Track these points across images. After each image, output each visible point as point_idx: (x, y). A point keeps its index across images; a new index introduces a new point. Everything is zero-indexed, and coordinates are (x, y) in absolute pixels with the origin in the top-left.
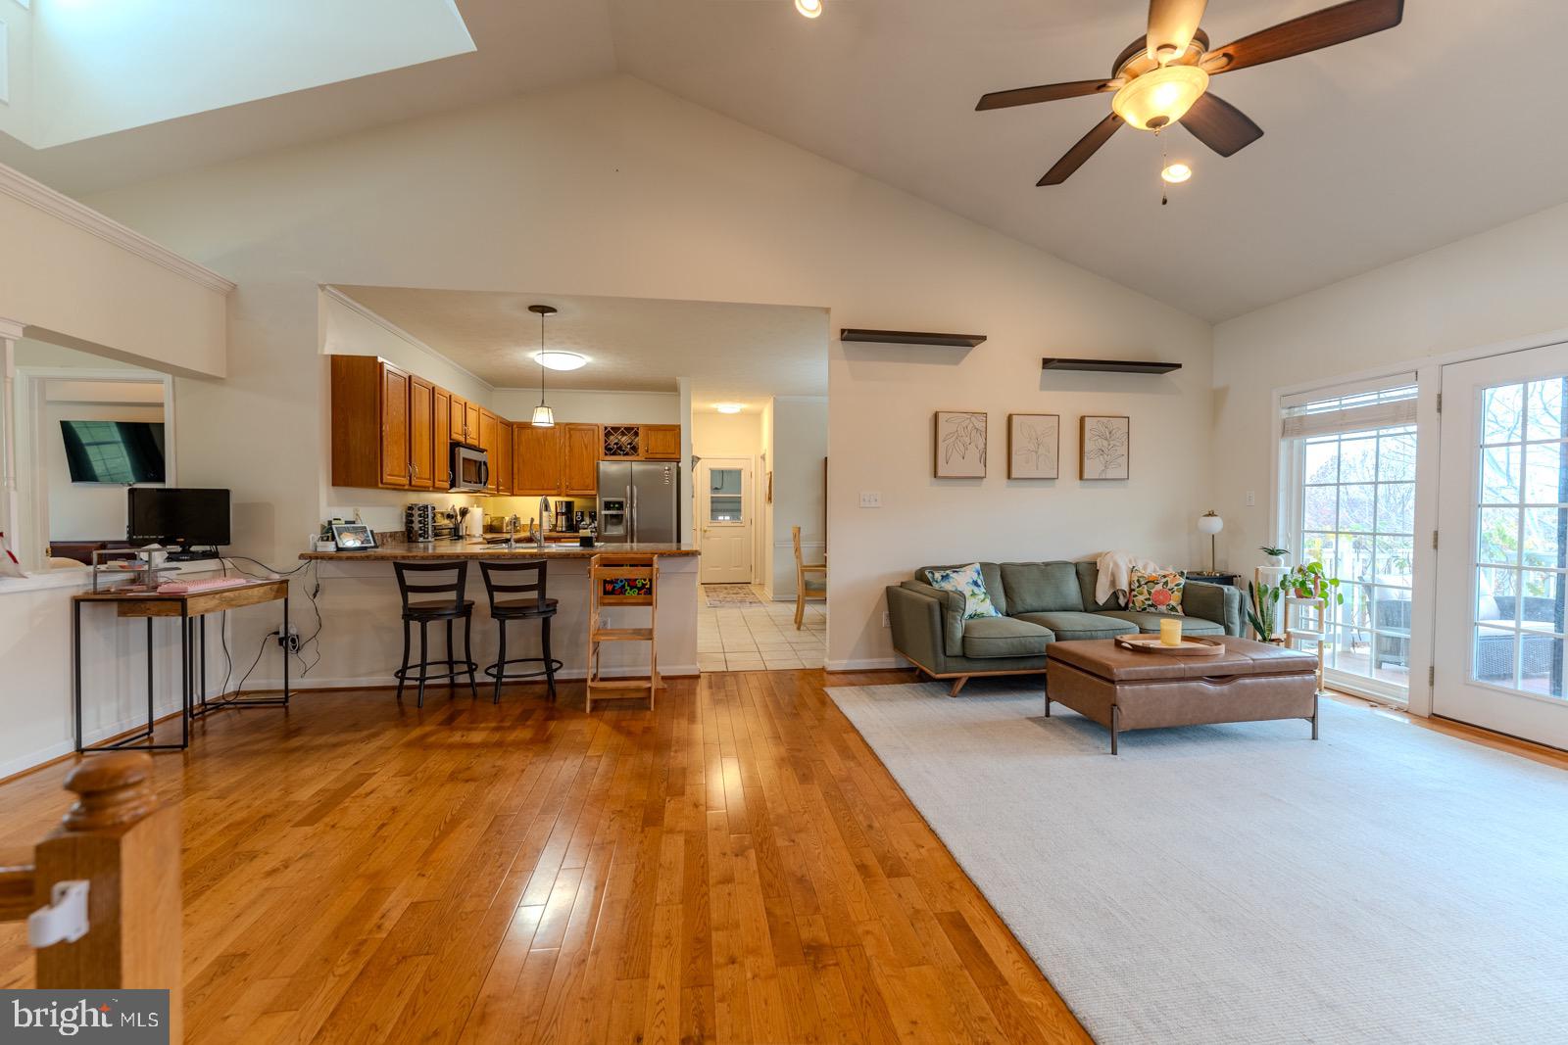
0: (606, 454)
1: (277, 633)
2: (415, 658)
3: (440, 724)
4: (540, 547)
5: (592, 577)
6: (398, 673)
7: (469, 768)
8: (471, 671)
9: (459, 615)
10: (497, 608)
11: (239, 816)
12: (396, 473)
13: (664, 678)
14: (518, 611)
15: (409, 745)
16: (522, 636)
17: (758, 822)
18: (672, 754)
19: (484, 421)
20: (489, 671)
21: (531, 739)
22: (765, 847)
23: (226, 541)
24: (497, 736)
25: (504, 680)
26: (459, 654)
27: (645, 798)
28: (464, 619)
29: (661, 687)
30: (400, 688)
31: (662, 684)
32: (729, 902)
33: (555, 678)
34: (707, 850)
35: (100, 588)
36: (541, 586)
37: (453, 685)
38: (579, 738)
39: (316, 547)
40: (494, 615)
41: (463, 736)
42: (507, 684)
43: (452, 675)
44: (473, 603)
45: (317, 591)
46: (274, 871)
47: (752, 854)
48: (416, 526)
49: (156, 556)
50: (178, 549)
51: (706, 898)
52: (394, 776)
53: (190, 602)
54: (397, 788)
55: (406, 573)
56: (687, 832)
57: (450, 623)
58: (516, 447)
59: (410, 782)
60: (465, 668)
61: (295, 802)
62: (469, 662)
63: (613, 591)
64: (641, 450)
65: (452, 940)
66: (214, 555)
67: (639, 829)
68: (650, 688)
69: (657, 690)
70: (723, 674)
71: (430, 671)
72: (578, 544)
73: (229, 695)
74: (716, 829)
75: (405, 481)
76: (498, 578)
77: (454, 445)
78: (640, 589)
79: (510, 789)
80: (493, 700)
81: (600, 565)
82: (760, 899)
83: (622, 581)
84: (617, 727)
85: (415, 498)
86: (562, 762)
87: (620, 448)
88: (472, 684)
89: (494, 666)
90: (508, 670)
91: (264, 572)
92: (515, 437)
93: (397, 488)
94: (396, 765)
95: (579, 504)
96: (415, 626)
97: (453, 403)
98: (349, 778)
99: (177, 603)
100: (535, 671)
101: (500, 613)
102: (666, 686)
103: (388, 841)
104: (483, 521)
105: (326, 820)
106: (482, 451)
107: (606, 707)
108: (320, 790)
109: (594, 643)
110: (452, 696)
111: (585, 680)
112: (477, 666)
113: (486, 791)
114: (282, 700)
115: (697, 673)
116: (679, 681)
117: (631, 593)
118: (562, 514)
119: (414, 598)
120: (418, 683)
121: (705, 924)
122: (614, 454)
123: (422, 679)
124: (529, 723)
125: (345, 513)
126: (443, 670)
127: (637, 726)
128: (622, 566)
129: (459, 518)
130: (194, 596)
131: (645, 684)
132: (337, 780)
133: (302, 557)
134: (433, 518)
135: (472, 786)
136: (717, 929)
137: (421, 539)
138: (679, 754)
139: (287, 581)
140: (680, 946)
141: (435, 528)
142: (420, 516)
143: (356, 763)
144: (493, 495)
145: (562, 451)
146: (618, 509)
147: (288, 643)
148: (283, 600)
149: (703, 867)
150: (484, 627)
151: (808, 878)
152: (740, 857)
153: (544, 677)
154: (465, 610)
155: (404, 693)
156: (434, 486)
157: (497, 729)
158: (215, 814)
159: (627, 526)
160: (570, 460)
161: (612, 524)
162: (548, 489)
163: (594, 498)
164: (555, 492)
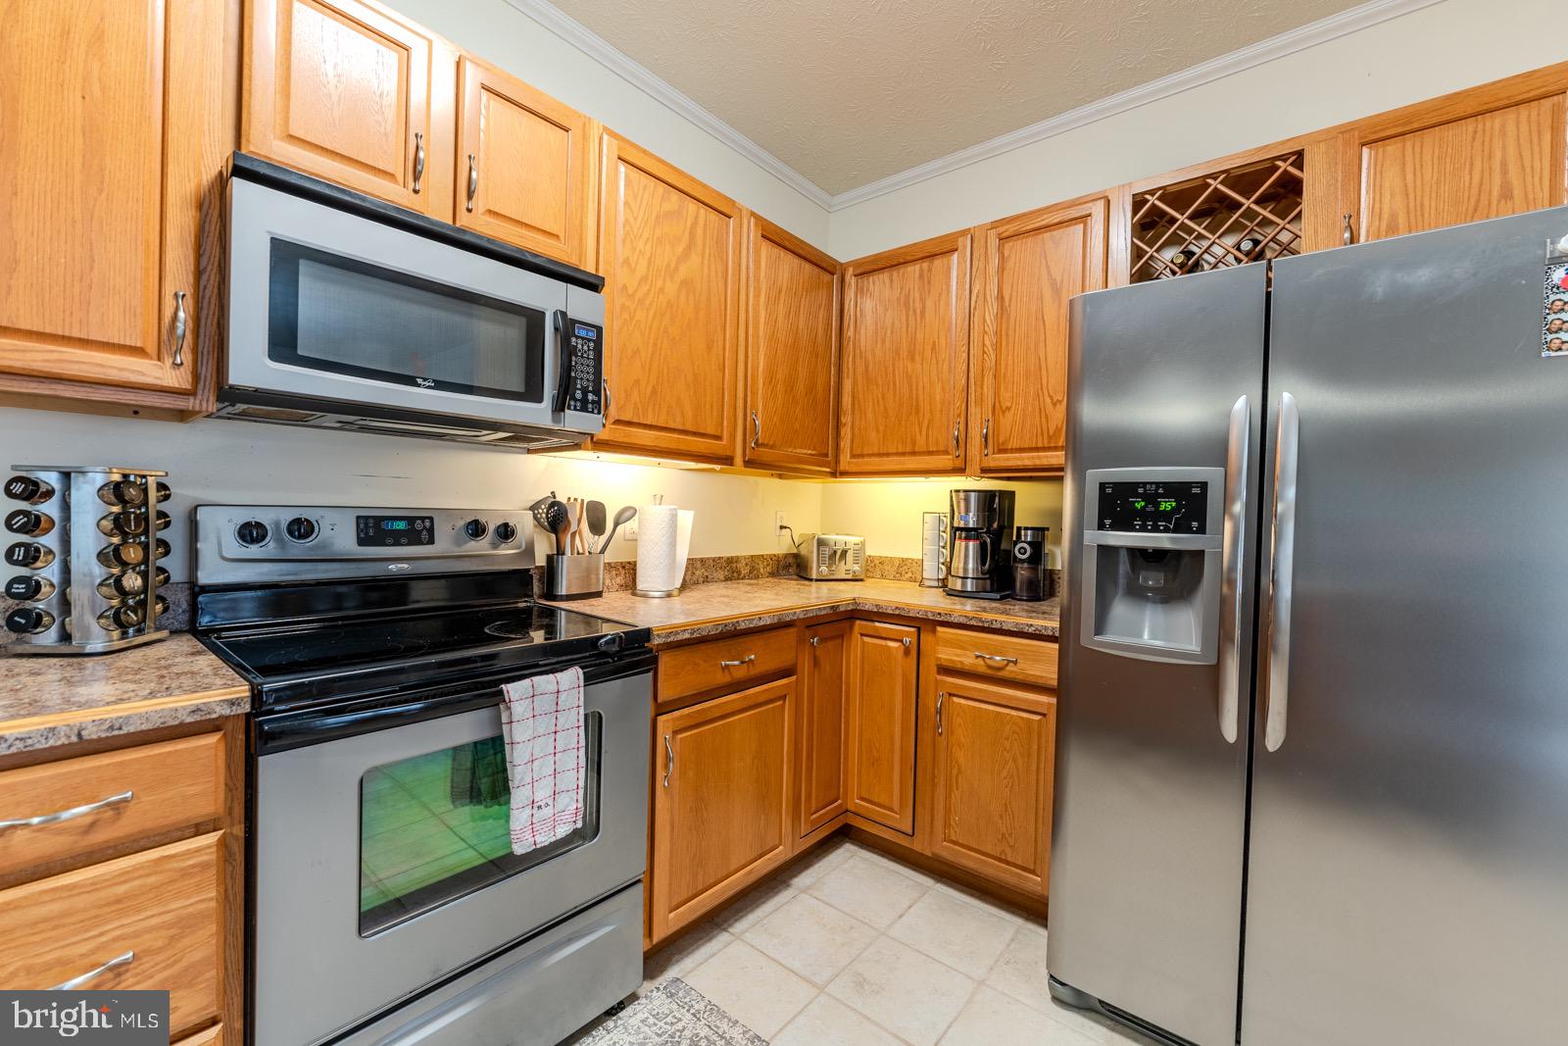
58: (848, 334)
118: (971, 536)
159: (1224, 603)
160: (997, 347)
161: (1137, 593)
162: (930, 453)
163: (1061, 479)
164: (945, 461)
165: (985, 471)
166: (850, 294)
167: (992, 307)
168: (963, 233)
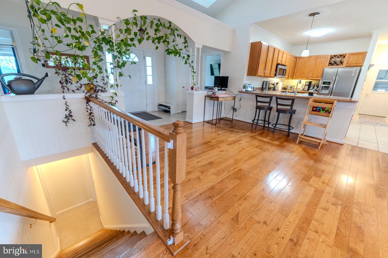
0: (329, 65)
1: (233, 107)
2: (256, 118)
3: (258, 134)
4: (295, 94)
5: (309, 105)
6: (253, 120)
7: (261, 146)
8: (269, 124)
9: (268, 109)
10: (278, 109)
11: (220, 139)
12: (261, 72)
13: (327, 141)
14: (284, 111)
15: (250, 136)
16: (284, 118)
17: (347, 199)
18: (321, 164)
19: (288, 57)
20: (273, 125)
21: (278, 145)
22: (346, 209)
23: (227, 87)
24: (270, 141)
25: (276, 128)
26: (267, 119)
27: (306, 173)
28: (269, 111)
29: (325, 143)
30: (253, 124)
31: (326, 143)
32: (323, 216)
33: (290, 131)
34: (321, 197)
35: (208, 94)
36: (292, 105)
37: (264, 126)
38: (292, 149)
39: (242, 89)
40: (277, 111)
41: (262, 138)
42: (277, 129)
43: (264, 124)
44: (273, 107)
45: (241, 99)
46: (221, 151)
47: (340, 208)
48: (264, 86)
49: (216, 89)
50: (220, 88)
51: (315, 210)
52: (246, 142)
53: (219, 98)
54: (245, 145)
55: (258, 97)
56: (316, 188)
57: (266, 111)
58: (297, 64)
59: (248, 144)
60: (267, 123)
61: (228, 140)
62: (268, 122)
63: (315, 110)
64: (345, 64)
65: (245, 180)
66: (225, 90)
67: (300, 180)
68: (320, 143)
69: (323, 144)
70: (354, 147)
71: (259, 122)
72: (308, 94)
73: (224, 117)
74: (328, 193)
75: (263, 74)
76: (280, 101)
77: (278, 64)
78: (326, 111)
79: (269, 155)
80: (272, 132)
81: (313, 102)
82: (336, 223)
83: (320, 108)
84: (305, 150)
85: (266, 79)
86: (284, 153)
87: (335, 63)
88: (268, 127)
89: (275, 124)
90: (278, 126)
91: (232, 94)
92: (297, 61)
93: (261, 76)
94: (247, 140)
95: (314, 82)
96: (258, 110)
97: (280, 52)
98: (238, 139)
99: (217, 98)
100: (285, 128)
101: (279, 111)
102: (327, 144)
103: (240, 154)
104: (282, 86)
105: (231, 146)
106: (285, 66)
107: (304, 143)
108: (232, 140)
109: (304, 125)
110: (263, 129)
111: (298, 134)
112: (270, 123)
113: (263, 153)
114: (231, 121)
115: (342, 143)
116: (333, 144)
117: (322, 112)
118: (307, 85)
119: (259, 104)
120: (256, 124)
121: (311, 216)
122: (332, 65)
123: (257, 123)
124: (279, 141)
125: (248, 82)
126: (263, 122)
127: (312, 152)
128: (321, 103)
129: (276, 85)
130: (220, 98)
131: (319, 141)
132: (235, 139)
133: (239, 92)
134: (269, 85)
135: (260, 150)
136: (315, 220)
137: (265, 90)
138: (323, 166)
139: (235, 97)
140: (300, 217)
141: (269, 87)
142: (265, 84)
143: (240, 137)
144: (287, 79)
145: (312, 65)
146: (328, 84)
147: (234, 109)
148: (234, 100)
149: (318, 201)
150: (274, 114)
151: (363, 229)
152: (333, 206)
153: (288, 130)
154: (270, 109)
155: (253, 125)
156: (270, 76)
157: (270, 139)
158: (217, 138)
159: (330, 90)
160: (314, 68)
161: (324, 89)
162: (304, 77)
163: (320, 81)
164: (306, 78)
165: (310, 79)
166: (298, 60)
167: (314, 64)
168: (313, 56)
